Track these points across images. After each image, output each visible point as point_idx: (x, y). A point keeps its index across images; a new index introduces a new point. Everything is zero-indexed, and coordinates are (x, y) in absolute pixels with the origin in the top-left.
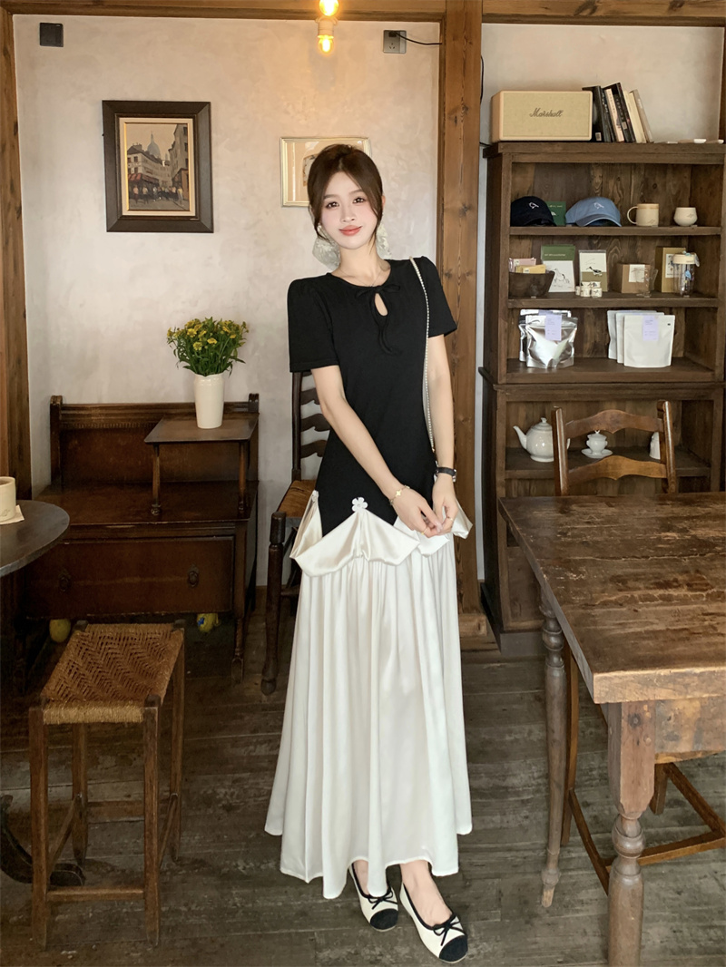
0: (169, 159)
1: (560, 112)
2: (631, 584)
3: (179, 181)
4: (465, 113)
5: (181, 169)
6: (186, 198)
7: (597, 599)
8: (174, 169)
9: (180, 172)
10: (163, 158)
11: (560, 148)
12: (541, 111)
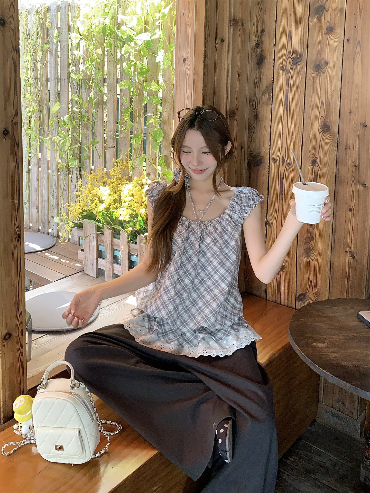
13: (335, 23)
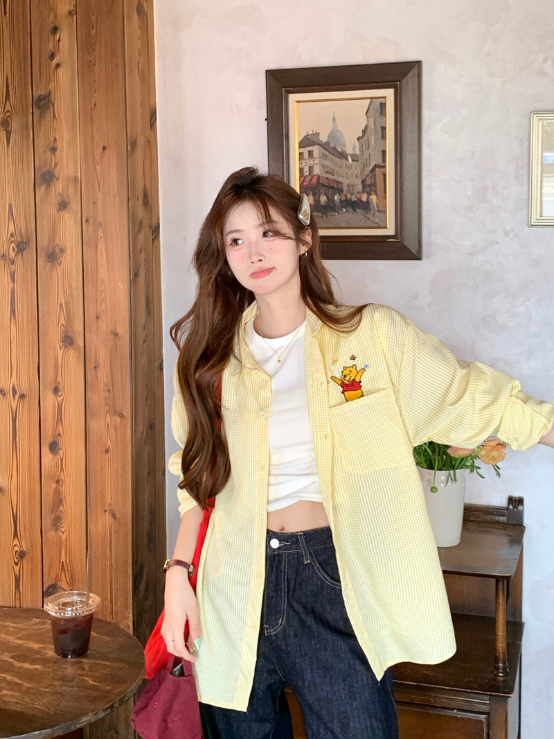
0: (358, 153)
3: (372, 183)
5: (376, 166)
6: (381, 209)
8: (364, 166)
9: (373, 170)
10: (349, 151)
13: (68, 197)
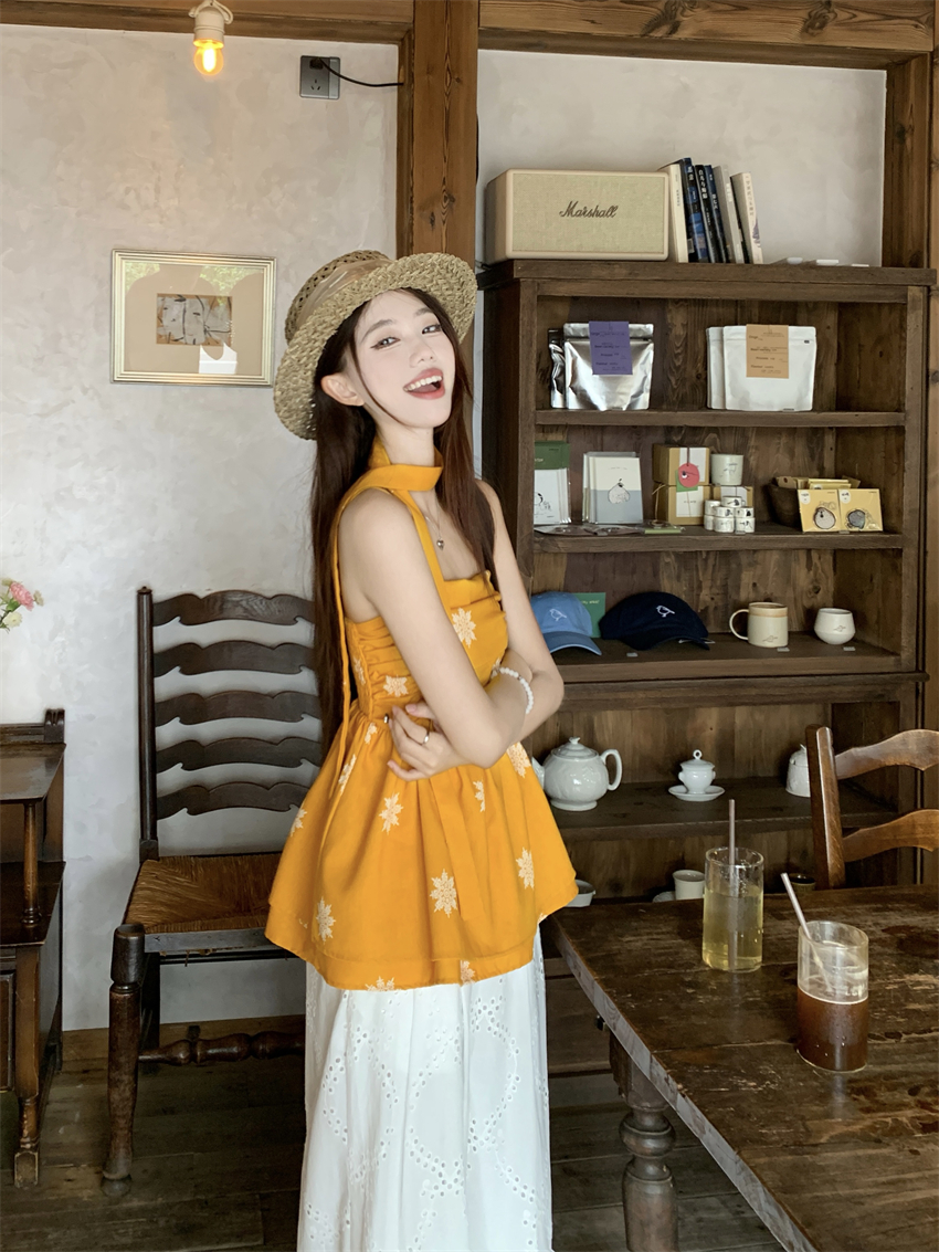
1: (613, 209)
2: (884, 1096)
4: (450, 206)
7: (820, 1132)
11: (624, 272)
12: (579, 207)
